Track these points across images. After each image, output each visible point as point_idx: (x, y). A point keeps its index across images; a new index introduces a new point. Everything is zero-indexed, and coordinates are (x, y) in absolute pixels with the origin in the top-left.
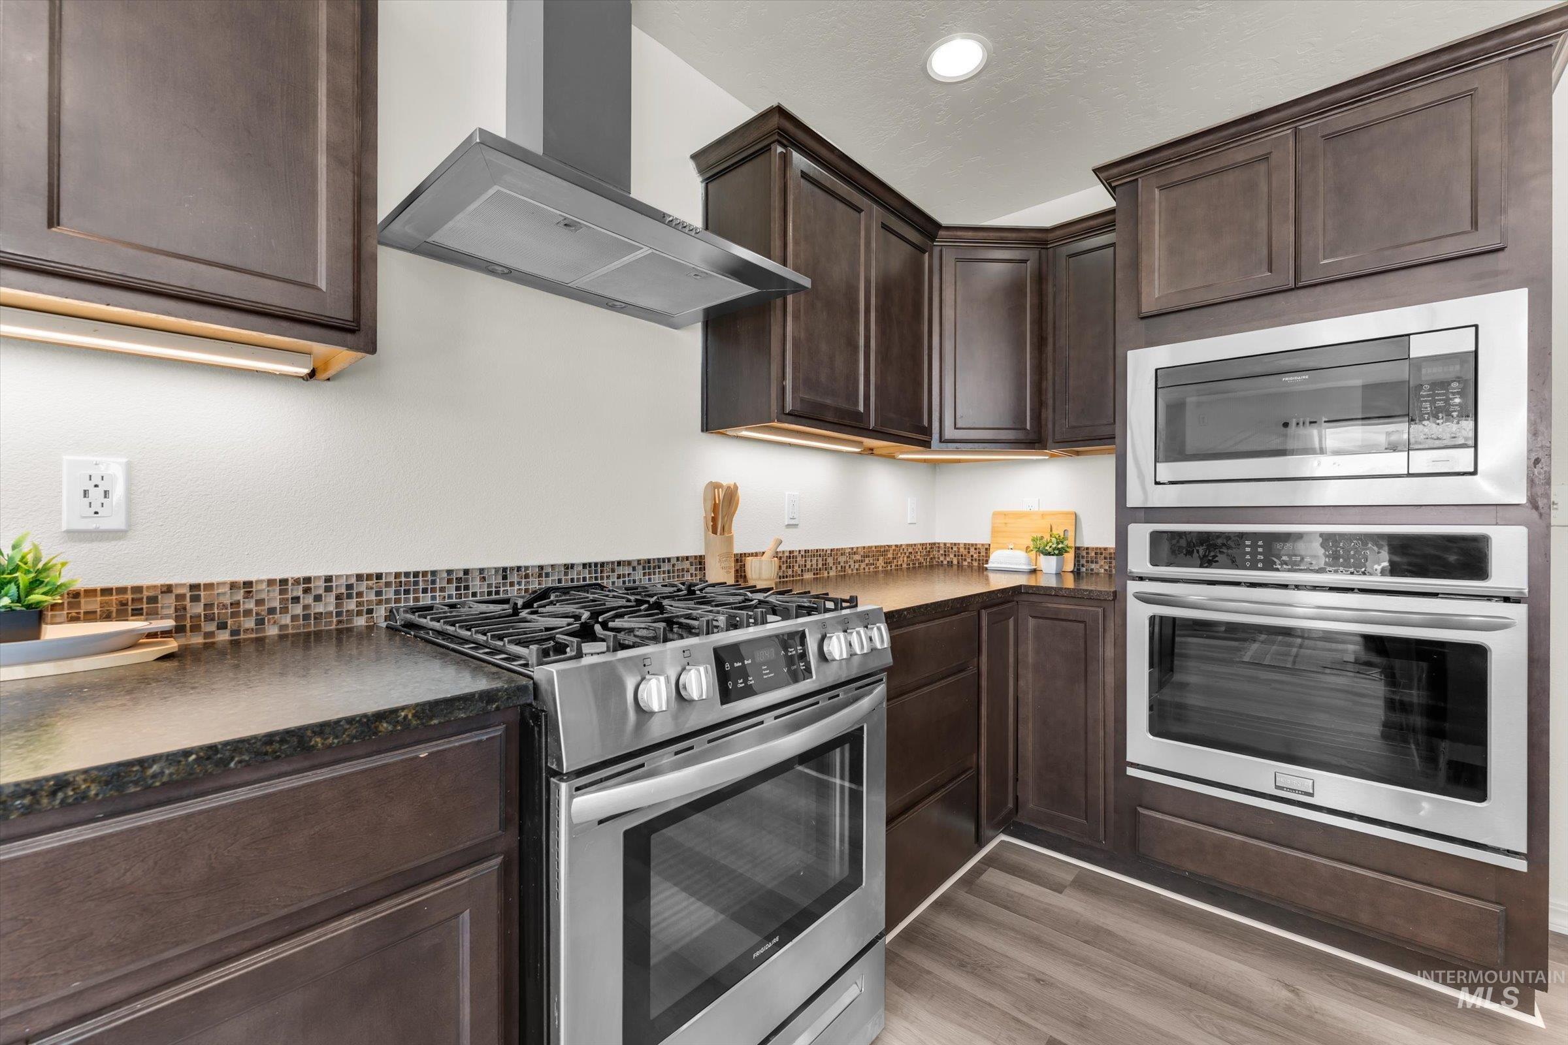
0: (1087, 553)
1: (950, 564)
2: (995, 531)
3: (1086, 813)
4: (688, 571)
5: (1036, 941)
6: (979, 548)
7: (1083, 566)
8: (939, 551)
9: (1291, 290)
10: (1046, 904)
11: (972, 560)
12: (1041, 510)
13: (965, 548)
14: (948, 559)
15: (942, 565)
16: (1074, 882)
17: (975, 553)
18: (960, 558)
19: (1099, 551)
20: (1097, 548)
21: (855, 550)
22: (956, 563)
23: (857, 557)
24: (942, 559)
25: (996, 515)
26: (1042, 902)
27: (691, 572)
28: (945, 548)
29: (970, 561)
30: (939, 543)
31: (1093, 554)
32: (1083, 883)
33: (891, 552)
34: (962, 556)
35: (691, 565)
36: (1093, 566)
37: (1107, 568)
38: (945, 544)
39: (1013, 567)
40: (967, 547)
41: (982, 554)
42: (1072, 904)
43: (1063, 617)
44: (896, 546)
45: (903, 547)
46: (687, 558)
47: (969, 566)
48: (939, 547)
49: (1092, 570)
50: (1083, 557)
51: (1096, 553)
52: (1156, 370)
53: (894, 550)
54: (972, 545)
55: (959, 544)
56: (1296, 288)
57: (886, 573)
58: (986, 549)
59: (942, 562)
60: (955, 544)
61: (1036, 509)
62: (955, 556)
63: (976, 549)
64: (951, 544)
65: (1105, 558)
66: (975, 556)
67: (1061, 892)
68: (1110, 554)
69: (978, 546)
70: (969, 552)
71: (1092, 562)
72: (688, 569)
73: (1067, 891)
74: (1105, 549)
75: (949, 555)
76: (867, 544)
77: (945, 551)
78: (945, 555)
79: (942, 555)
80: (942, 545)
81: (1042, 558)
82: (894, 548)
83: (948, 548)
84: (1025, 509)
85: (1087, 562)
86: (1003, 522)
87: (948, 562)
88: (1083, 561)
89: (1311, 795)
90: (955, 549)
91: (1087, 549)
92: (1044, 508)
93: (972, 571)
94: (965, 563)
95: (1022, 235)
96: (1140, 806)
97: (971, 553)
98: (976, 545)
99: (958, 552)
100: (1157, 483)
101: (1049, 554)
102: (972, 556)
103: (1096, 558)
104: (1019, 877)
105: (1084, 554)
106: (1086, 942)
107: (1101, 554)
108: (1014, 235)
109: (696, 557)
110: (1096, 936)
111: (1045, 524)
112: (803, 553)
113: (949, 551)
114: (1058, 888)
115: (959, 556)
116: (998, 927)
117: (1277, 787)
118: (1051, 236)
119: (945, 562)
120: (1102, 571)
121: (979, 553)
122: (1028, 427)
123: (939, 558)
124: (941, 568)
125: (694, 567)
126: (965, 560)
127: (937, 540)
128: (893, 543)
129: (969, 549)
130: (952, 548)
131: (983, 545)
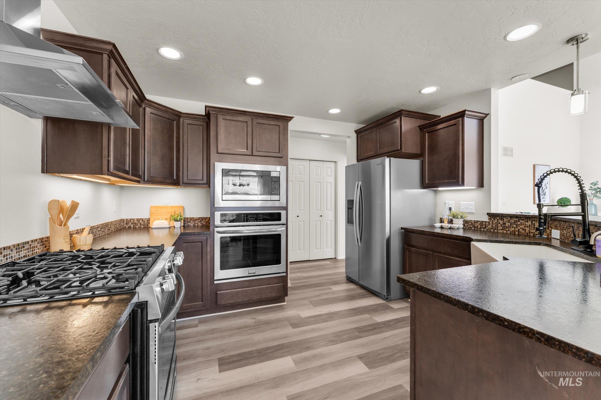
0: (187, 220)
1: (130, 228)
2: (151, 214)
3: (202, 299)
4: (37, 247)
5: (200, 341)
6: (144, 220)
7: (186, 224)
8: (123, 222)
9: (251, 155)
10: (196, 331)
11: (141, 225)
12: (170, 205)
13: (137, 221)
14: (128, 225)
15: (125, 228)
16: (199, 322)
17: (142, 222)
18: (135, 224)
19: (191, 219)
20: (190, 218)
21: (98, 226)
22: (133, 227)
23: (99, 229)
24: (125, 225)
25: (151, 207)
26: (194, 332)
27: (38, 247)
28: (127, 221)
29: (140, 225)
30: (123, 219)
31: (189, 220)
32: (202, 322)
33: (110, 225)
34: (136, 224)
35: (38, 244)
36: (189, 224)
37: (194, 224)
38: (127, 219)
39: (160, 226)
40: (138, 220)
41: (145, 222)
42: (202, 328)
43: (195, 241)
44: (111, 222)
45: (113, 222)
46: (36, 240)
47: (139, 228)
48: (123, 221)
49: (189, 225)
50: (186, 221)
51: (190, 219)
52: (222, 169)
53: (110, 224)
54: (141, 219)
55: (134, 219)
56: (252, 156)
57: (108, 234)
58: (147, 220)
59: (125, 227)
60: (132, 219)
61: (169, 205)
62: (132, 224)
63: (142, 221)
64: (130, 219)
65: (193, 221)
66: (142, 223)
67: (197, 327)
68: (195, 219)
69: (144, 219)
70: (139, 222)
71: (189, 222)
72: (37, 246)
73: (199, 325)
74: (193, 218)
75: (129, 224)
76: (102, 223)
77: (127, 222)
78: (127, 224)
79: (125, 224)
80: (125, 220)
81: (175, 222)
82: (110, 223)
83: (128, 221)
84: (164, 205)
85: (187, 222)
86: (155, 210)
87: (128, 227)
88: (186, 222)
89: (255, 273)
90: (132, 221)
91: (187, 218)
92: (172, 205)
93: (141, 230)
94: (137, 227)
95: (173, 112)
96: (218, 291)
97: (140, 222)
98: (143, 219)
99: (134, 222)
100: (222, 200)
101: (178, 221)
102: (141, 223)
103: (190, 221)
104: (183, 329)
105: (186, 220)
106: (212, 334)
107: (192, 219)
108: (171, 111)
109: (40, 239)
110: (213, 331)
111: (173, 210)
112: (81, 230)
113: (129, 222)
114: (196, 326)
115: (134, 224)
116: (186, 345)
117: (249, 274)
118: (182, 115)
119: (127, 227)
120: (192, 225)
121: (144, 222)
122: (175, 178)
123: (123, 225)
124: (125, 230)
125: (39, 244)
126: (137, 225)
127: (123, 218)
128: (110, 221)
129: (139, 221)
130: (130, 221)
131: (146, 219)
